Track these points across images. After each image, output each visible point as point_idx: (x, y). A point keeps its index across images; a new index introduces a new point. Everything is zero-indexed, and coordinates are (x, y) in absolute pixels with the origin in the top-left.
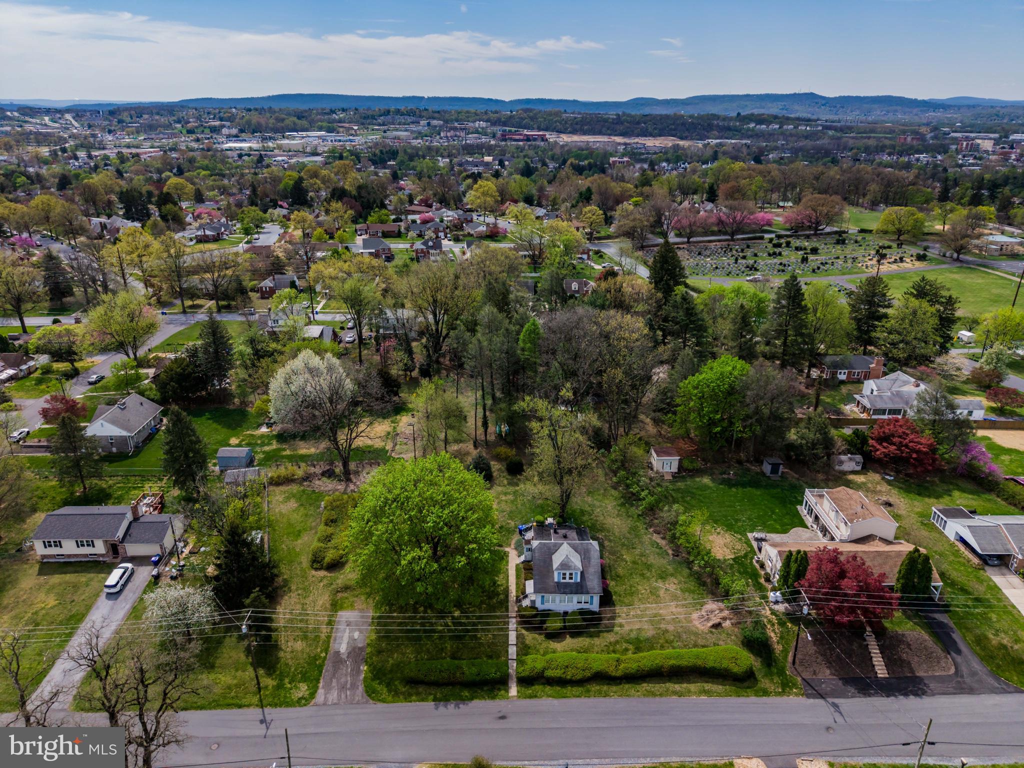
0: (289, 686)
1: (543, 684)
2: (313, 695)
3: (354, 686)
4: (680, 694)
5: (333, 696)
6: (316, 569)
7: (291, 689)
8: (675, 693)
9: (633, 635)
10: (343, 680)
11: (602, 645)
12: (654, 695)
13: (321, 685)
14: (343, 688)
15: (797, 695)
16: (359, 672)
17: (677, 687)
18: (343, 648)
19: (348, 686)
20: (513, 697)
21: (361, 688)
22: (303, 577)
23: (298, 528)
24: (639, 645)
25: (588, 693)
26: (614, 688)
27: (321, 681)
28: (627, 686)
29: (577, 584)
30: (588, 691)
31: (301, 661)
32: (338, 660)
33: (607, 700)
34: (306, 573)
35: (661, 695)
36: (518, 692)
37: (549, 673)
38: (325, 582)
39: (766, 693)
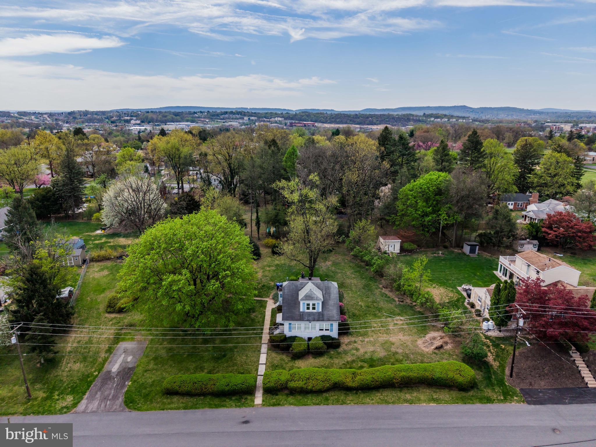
0: (57, 397)
1: (287, 395)
2: (75, 405)
3: (115, 397)
4: (411, 402)
5: (94, 405)
6: (109, 312)
7: (58, 400)
8: (406, 401)
9: (367, 356)
10: (106, 393)
11: (341, 364)
12: (387, 402)
13: (85, 397)
14: (105, 399)
15: (518, 402)
16: (123, 386)
17: (408, 396)
18: (115, 368)
19: (110, 397)
20: (258, 405)
21: (121, 399)
22: (97, 318)
23: (104, 287)
24: (372, 363)
25: (326, 401)
26: (350, 398)
27: (87, 394)
28: (362, 395)
29: (319, 313)
30: (327, 399)
31: (75, 378)
32: (108, 377)
33: (344, 406)
34: (100, 315)
35: (393, 403)
36: (263, 401)
37: (292, 384)
38: (114, 321)
39: (489, 400)
